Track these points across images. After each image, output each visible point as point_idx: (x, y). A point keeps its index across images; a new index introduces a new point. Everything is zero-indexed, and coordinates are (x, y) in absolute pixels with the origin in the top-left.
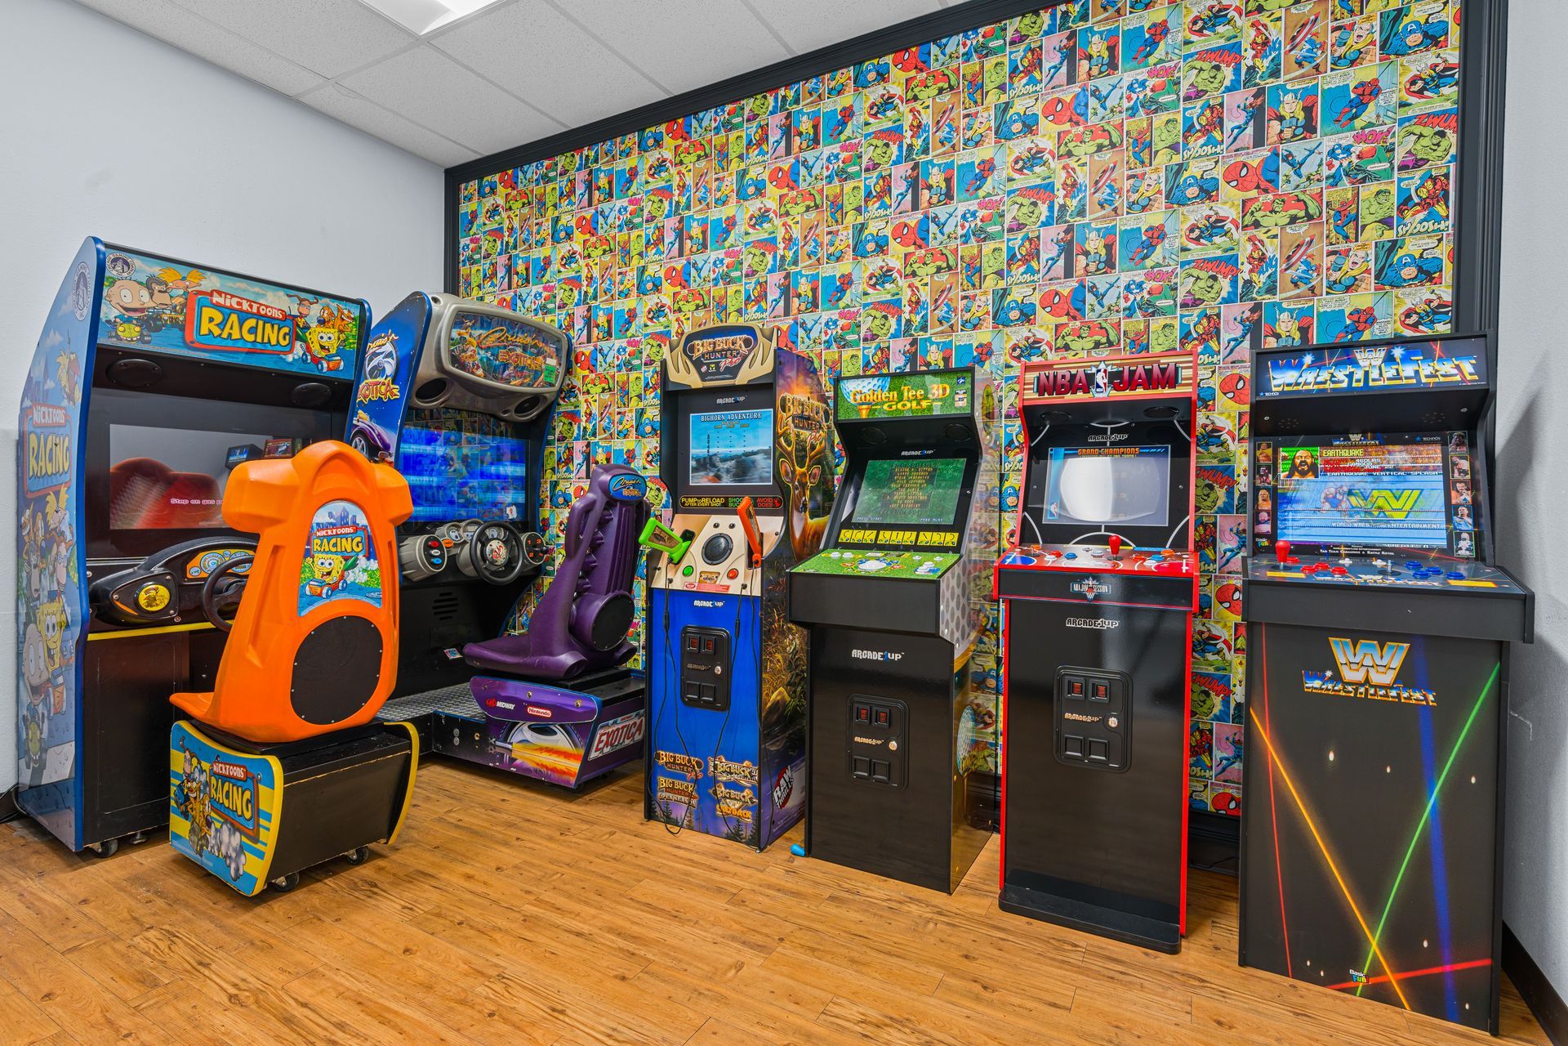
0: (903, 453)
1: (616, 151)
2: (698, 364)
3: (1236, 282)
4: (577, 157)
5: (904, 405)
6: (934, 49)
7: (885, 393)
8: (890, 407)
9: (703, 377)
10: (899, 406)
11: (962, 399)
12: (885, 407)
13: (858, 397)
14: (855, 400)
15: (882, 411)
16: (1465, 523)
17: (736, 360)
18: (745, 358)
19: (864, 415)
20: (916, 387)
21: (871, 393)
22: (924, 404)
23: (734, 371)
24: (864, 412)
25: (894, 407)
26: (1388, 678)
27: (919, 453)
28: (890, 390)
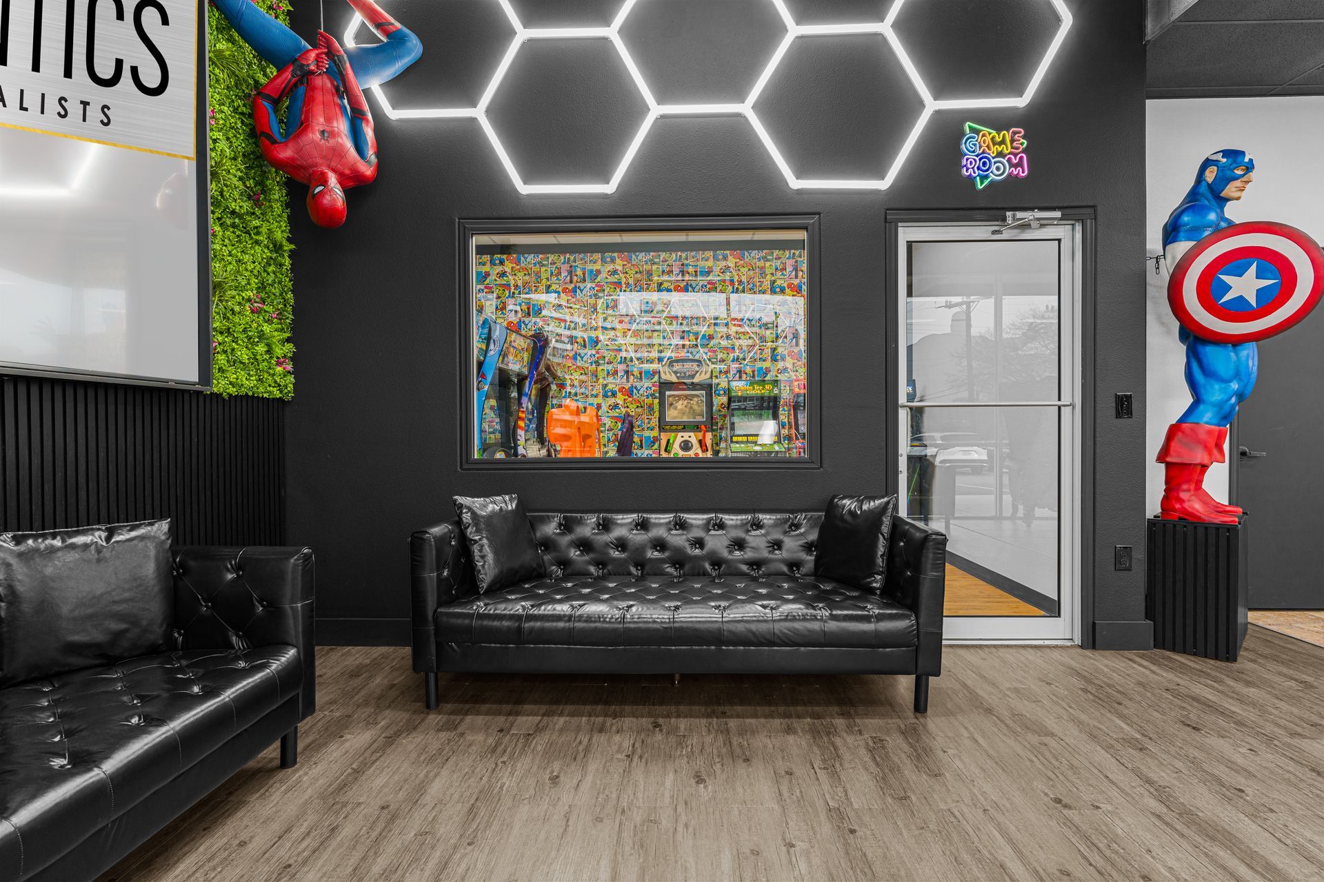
1: (588, 259)
2: (675, 373)
4: (562, 258)
6: (746, 253)
9: (678, 378)
17: (694, 373)
18: (697, 372)
23: (693, 377)
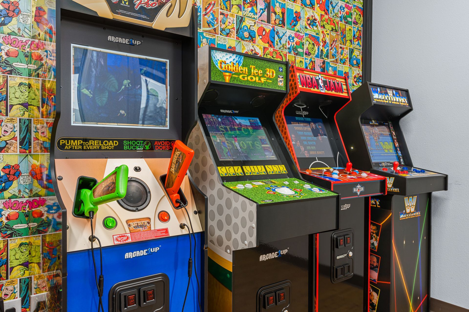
0: (222, 111)
3: (319, 49)
5: (252, 78)
7: (240, 68)
8: (244, 77)
10: (249, 78)
11: (281, 81)
12: (241, 77)
13: (223, 65)
14: (221, 68)
15: (238, 79)
16: (399, 152)
19: (227, 79)
20: (259, 68)
21: (231, 64)
22: (263, 80)
24: (227, 78)
25: (246, 78)
26: (413, 210)
27: (230, 112)
28: (243, 66)
